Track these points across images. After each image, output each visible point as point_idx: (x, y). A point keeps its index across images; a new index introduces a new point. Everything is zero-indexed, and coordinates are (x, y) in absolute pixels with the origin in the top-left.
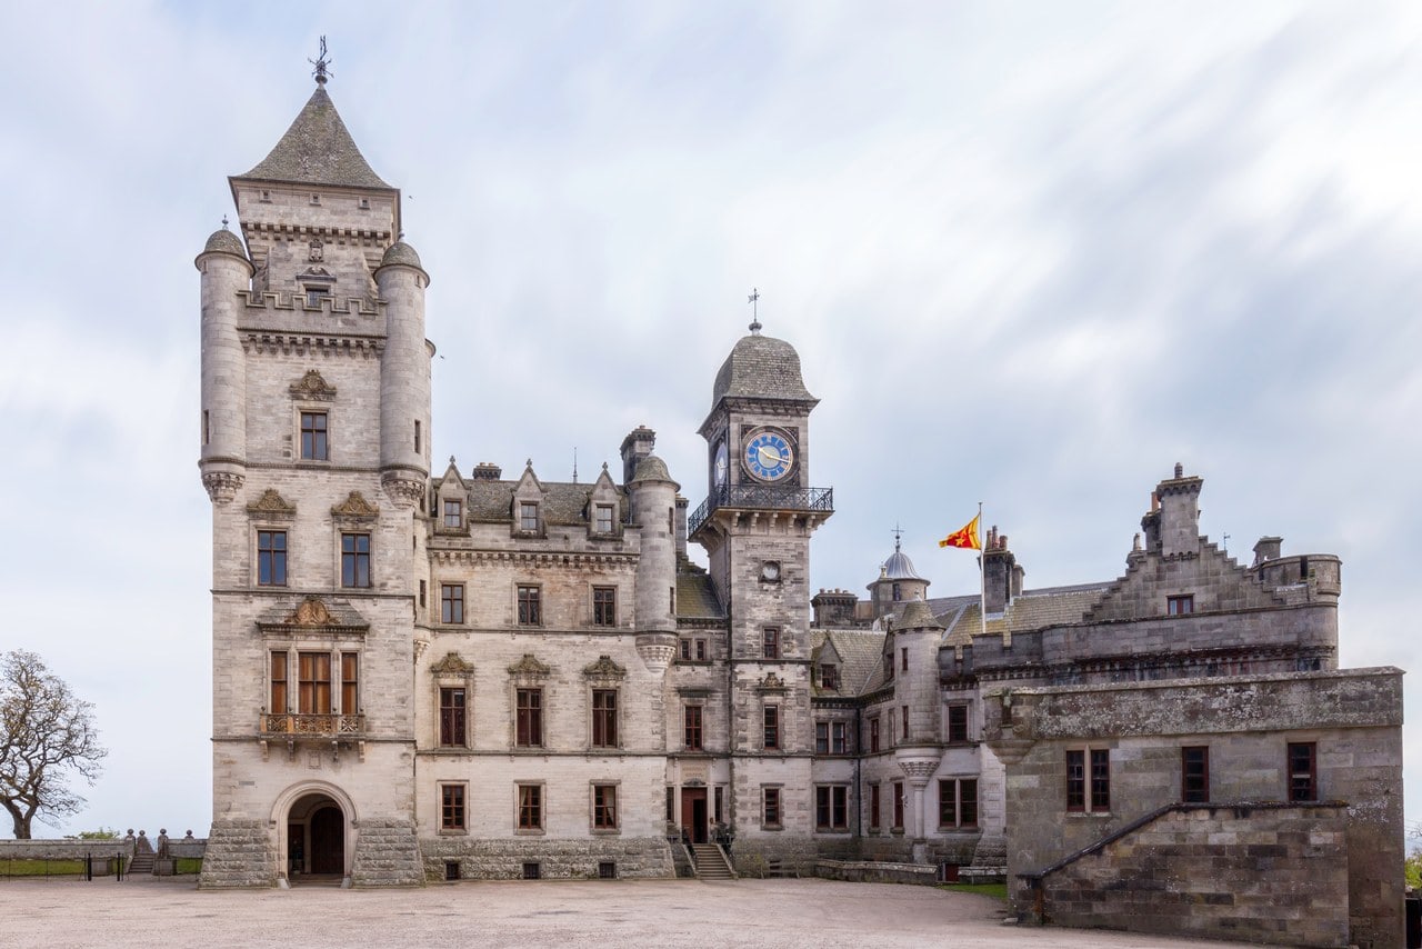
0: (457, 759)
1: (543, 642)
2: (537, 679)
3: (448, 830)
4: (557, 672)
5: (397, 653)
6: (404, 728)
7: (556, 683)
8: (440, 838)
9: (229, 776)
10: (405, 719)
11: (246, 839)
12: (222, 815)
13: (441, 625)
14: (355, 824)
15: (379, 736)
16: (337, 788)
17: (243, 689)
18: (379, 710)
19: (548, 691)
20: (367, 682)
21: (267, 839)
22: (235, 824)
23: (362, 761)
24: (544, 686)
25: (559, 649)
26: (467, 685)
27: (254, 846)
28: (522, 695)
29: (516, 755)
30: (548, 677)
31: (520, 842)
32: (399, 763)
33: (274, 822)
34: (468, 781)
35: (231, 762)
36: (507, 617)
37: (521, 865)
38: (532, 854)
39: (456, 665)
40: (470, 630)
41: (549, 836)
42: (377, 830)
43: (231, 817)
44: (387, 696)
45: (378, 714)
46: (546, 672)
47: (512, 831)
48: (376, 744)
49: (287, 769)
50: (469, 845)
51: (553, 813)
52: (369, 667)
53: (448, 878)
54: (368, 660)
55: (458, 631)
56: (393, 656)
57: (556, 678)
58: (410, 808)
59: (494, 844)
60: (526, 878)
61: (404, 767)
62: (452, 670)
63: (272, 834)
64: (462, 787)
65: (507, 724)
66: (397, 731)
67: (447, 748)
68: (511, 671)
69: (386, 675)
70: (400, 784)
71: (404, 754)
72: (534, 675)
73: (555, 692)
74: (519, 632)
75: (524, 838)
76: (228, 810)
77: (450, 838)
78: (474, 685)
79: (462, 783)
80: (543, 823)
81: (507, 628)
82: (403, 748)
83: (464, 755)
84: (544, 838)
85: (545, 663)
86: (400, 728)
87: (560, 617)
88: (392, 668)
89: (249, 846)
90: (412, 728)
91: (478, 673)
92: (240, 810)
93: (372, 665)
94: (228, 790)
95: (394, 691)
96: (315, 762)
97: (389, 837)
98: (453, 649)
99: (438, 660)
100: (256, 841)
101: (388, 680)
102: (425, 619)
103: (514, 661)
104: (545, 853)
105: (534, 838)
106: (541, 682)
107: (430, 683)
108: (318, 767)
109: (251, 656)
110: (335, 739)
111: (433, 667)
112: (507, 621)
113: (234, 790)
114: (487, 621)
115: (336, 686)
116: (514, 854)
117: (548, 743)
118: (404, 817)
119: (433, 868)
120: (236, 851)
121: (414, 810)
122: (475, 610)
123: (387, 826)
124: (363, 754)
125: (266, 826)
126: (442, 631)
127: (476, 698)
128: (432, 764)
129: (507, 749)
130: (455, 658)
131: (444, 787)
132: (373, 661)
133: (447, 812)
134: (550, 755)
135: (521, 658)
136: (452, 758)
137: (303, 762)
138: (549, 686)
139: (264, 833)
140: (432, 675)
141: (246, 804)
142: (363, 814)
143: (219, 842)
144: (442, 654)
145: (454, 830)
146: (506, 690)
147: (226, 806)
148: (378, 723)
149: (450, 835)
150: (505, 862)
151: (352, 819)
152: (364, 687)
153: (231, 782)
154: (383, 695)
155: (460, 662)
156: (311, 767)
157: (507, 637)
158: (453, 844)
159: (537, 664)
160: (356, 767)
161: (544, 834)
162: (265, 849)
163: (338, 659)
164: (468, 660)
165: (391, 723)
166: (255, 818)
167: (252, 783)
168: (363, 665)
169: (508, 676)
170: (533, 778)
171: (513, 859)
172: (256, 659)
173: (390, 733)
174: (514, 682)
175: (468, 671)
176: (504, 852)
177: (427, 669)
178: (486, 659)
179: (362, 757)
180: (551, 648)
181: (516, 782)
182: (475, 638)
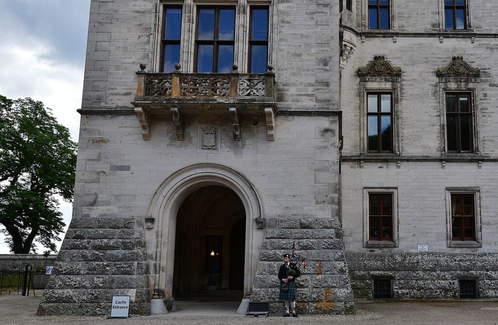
0: (384, 165)
1: (472, 45)
2: (467, 82)
3: (376, 242)
4: (488, 75)
5: (319, 5)
6: (327, 96)
7: (486, 86)
8: (366, 251)
9: (98, 160)
10: (328, 85)
11: (111, 243)
12: (85, 210)
13: (367, 30)
14: (261, 224)
15: (294, 107)
16: (238, 174)
17: (125, 49)
18: (294, 74)
19: (479, 94)
20: (281, 40)
21: (142, 244)
22: (102, 223)
23: (270, 138)
24: (473, 90)
25: (489, 51)
26: (394, 89)
27: (120, 253)
28: (452, 98)
29: (448, 161)
30: (478, 80)
31: (453, 255)
32: (319, 141)
33: (152, 220)
34: (396, 188)
35: (102, 141)
36: (435, 22)
37: (456, 281)
38: (468, 269)
39: (383, 68)
40: (397, 34)
41: (485, 249)
42: (288, 231)
43: (96, 213)
44: (305, 57)
45: (293, 80)
46: (476, 75)
47: (445, 243)
48: (291, 118)
49: (173, 150)
50: (399, 259)
51: (488, 224)
52: (283, 22)
53: (376, 296)
54: (281, 13)
55: (385, 35)
56: (313, 7)
57: (485, 82)
58: (333, 202)
59: (426, 258)
60: (462, 297)
61: (325, 148)
62: (379, 74)
63: (150, 237)
64: (390, 195)
65: (437, 128)
66: (317, 100)
67: (374, 154)
68: (439, 74)
69: (303, 31)
70: (320, 170)
71: (326, 131)
72: (464, 78)
73: (485, 95)
74: (447, 36)
75: (458, 251)
76: (94, 203)
77: (377, 251)
78: (402, 89)
79: (391, 190)
80: (478, 234)
81: (435, 32)
82: (325, 122)
83: (392, 161)
84: (480, 251)
85: (474, 66)
86: (321, 96)
87: (488, 21)
88: (312, 23)
89: (115, 252)
90: (336, 96)
91: (405, 76)
92: (108, 203)
93: (288, 19)
94: (95, 176)
95: (313, 51)
96: (210, 140)
97: (304, 242)
98: (380, 53)
99: (365, 64)
100: (125, 246)
101: (307, 37)
102: (351, 21)
103: (443, 65)
104: (483, 268)
105: (469, 251)
106: (471, 85)
107: (357, 87)
108: (213, 148)
109: (137, 9)
110: (233, 105)
111: (359, 70)
112: (434, 25)
113: (102, 178)
114: (414, 25)
115: (241, 45)
116: (448, 269)
117: (481, 149)
118: (325, 213)
119: (359, 284)
120: (98, 259)
121: (339, 203)
122: (401, 15)
123: (303, 226)
124: (271, 128)
125: (140, 224)
126: (368, 35)
127: (404, 102)
128: (358, 170)
129: (438, 155)
130: (382, 62)
131: (371, 195)
132: (287, 13)
133: (374, 222)
134: (483, 160)
135: (449, 61)
136: (379, 165)
137: (194, 140)
138: (480, 88)
139: (136, 235)
140: (358, 80)
141: (117, 197)
142: (271, 211)
143: (75, 247)
144: (368, 59)
145: (382, 242)
146: (435, 93)
147: (91, 199)
148: (292, 91)
149: (378, 247)
150: (438, 278)
151: (256, 216)
152: (275, 46)
153: (100, 166)
154: (299, 55)
155: (387, 65)
156: (205, 147)
157: (435, 41)
158: (381, 258)
159: (467, 67)
160: (263, 146)
161: (481, 247)
162: (136, 257)
163: (244, 12)
164: (395, 63)
165: (310, 90)
166: (127, 215)
167: (127, 168)
168: (275, 18)
169: (436, 80)
170: (466, 185)
171: (447, 275)
172: (143, 12)
173: (308, 104)
174: (442, 85)
175: (394, 75)
176: (437, 266)
177: (353, 73)
178: (413, 63)
179: (270, 132)
180: (479, 51)
181: (447, 189)
182: (401, 41)
